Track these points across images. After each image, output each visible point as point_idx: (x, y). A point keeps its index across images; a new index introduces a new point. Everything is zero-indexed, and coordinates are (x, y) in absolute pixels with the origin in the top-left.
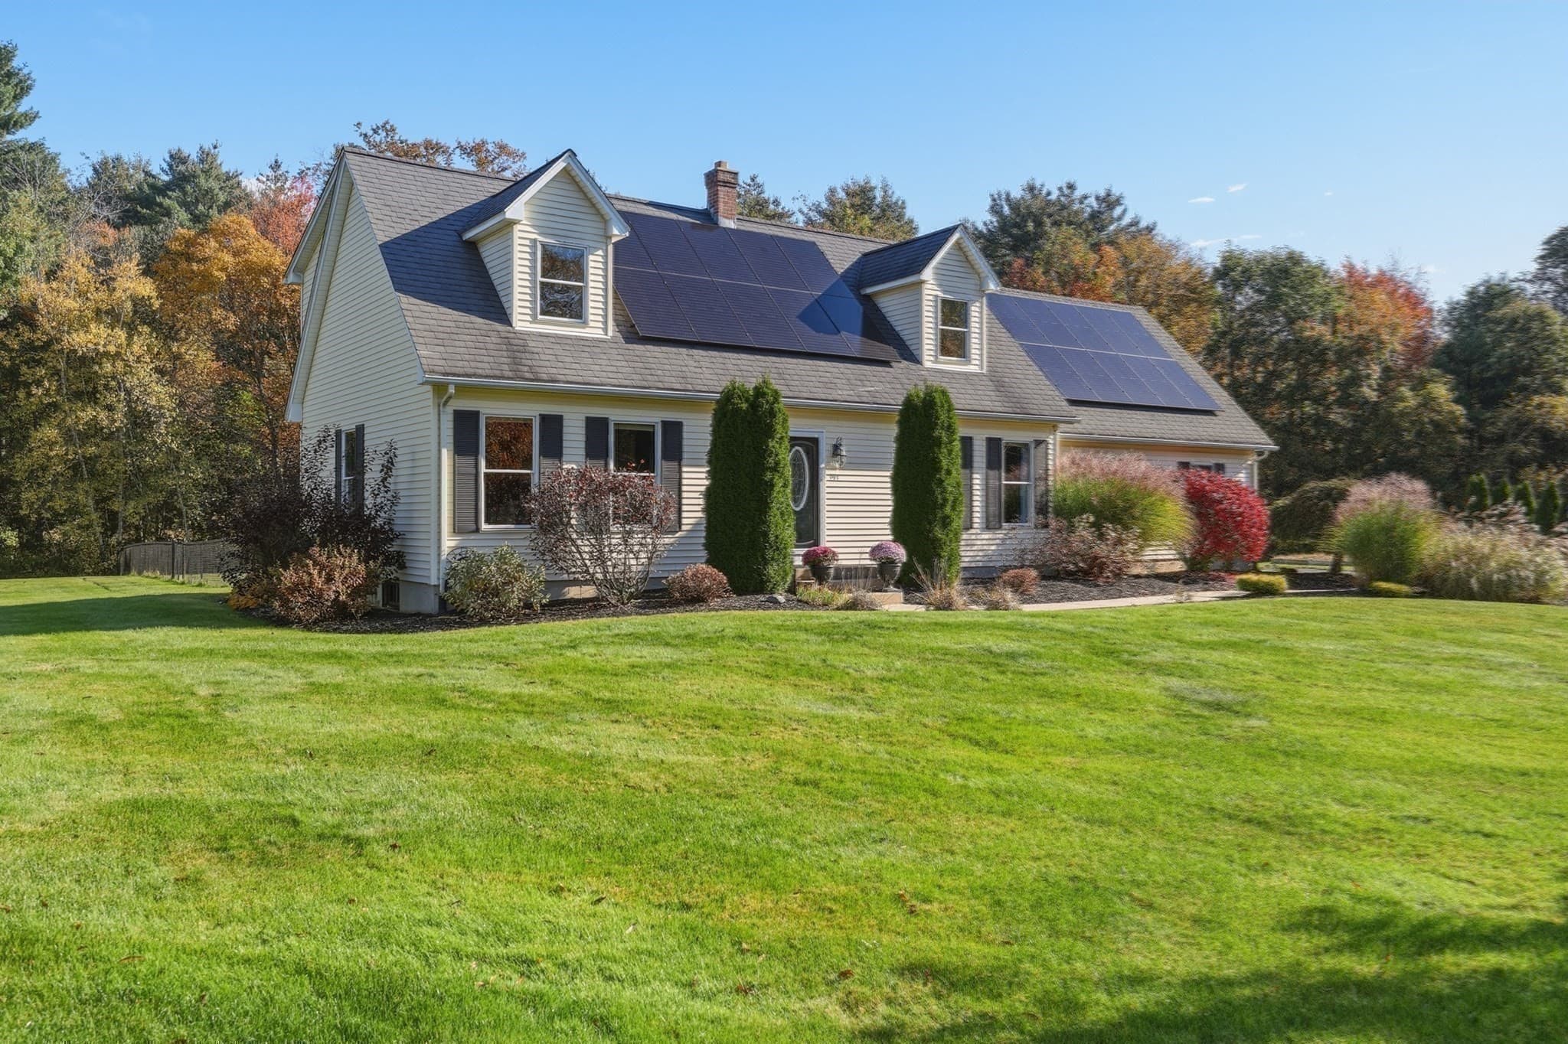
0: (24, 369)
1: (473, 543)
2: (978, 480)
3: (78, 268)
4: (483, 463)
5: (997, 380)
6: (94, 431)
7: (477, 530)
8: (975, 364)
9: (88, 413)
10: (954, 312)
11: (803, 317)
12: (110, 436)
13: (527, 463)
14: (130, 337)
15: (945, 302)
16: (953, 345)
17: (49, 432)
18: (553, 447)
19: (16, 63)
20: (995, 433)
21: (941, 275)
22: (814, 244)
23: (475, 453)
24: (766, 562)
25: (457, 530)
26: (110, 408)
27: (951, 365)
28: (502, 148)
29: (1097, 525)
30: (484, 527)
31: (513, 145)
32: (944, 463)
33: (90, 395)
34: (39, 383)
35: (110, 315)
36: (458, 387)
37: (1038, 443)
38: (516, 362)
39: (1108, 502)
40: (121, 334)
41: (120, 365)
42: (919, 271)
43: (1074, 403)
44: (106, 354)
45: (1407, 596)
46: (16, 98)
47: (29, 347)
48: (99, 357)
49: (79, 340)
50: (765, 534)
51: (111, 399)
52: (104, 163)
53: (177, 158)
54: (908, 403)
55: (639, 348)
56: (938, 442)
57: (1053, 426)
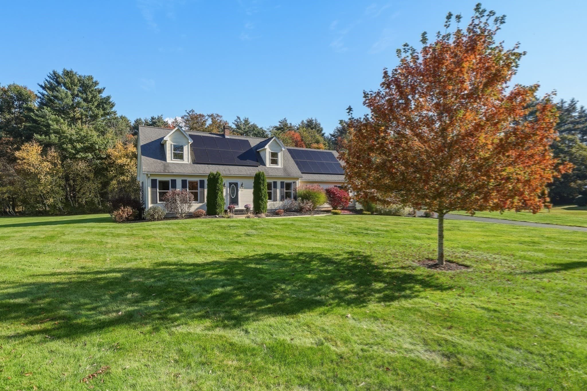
0: (109, 168)
1: (155, 205)
2: (278, 191)
3: (120, 146)
4: (158, 190)
5: (285, 169)
6: (123, 181)
7: (157, 203)
8: (280, 165)
9: (122, 178)
10: (274, 155)
11: (238, 157)
12: (127, 183)
13: (168, 189)
14: (131, 160)
15: (272, 153)
16: (274, 162)
17: (114, 182)
18: (174, 186)
19: (111, 100)
20: (283, 181)
21: (270, 147)
22: (248, 141)
23: (156, 187)
24: (216, 209)
25: (152, 203)
26: (127, 176)
27: (274, 166)
28: (218, 116)
29: (302, 200)
30: (158, 202)
31: (220, 114)
32: (262, 188)
33: (123, 174)
34: (112, 171)
35: (127, 156)
36: (150, 174)
37: (294, 182)
38: (165, 169)
39: (305, 195)
40: (129, 160)
41: (129, 167)
42: (264, 146)
43: (302, 173)
44: (125, 164)
45: (369, 214)
46: (111, 108)
47: (110, 163)
48: (124, 165)
49: (119, 161)
50: (216, 203)
51: (127, 174)
52: (137, 120)
53: (153, 118)
54: (256, 175)
55: (196, 165)
56: (260, 183)
57: (298, 179)
